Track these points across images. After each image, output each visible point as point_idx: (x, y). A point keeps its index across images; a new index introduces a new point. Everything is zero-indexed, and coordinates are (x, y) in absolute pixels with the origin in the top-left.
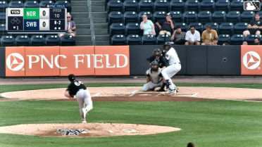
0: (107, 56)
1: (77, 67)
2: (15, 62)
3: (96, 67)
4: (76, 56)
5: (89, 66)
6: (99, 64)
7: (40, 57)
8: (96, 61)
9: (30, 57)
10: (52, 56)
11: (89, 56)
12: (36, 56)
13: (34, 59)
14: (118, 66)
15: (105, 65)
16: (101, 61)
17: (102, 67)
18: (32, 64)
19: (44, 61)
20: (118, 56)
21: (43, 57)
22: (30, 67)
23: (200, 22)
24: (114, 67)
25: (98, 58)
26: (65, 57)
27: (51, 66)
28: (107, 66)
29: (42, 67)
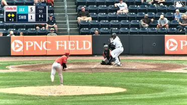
0: (77, 42)
1: (58, 49)
2: (17, 46)
3: (70, 49)
4: (57, 42)
5: (66, 48)
6: (72, 47)
7: (34, 43)
8: (70, 45)
9: (27, 43)
10: (41, 42)
11: (65, 42)
12: (31, 42)
13: (29, 44)
14: (84, 49)
15: (76, 48)
16: (73, 45)
17: (74, 49)
18: (29, 47)
19: (36, 45)
20: (84, 42)
22: (27, 49)
24: (82, 49)
25: (72, 43)
26: (50, 42)
27: (41, 49)
28: (78, 48)
29: (35, 49)
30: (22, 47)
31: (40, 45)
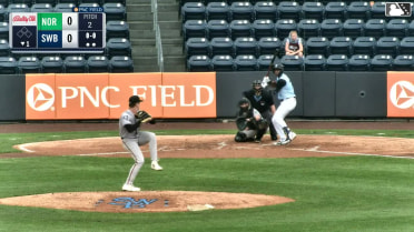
0: (182, 88)
2: (41, 97)
3: (164, 104)
4: (135, 88)
5: (154, 103)
6: (169, 100)
7: (79, 90)
8: (164, 96)
9: (64, 89)
10: (97, 88)
11: (153, 88)
12: (73, 89)
13: (69, 93)
14: (199, 104)
15: (178, 102)
16: (172, 96)
17: (174, 104)
18: (68, 100)
19: (85, 94)
20: (198, 88)
21: (84, 89)
22: (64, 105)
23: (323, 36)
24: (192, 104)
25: (168, 91)
26: (117, 89)
27: (96, 104)
28: (182, 104)
29: (82, 105)
30: (52, 101)
31: (94, 96)
